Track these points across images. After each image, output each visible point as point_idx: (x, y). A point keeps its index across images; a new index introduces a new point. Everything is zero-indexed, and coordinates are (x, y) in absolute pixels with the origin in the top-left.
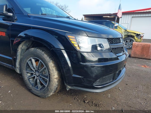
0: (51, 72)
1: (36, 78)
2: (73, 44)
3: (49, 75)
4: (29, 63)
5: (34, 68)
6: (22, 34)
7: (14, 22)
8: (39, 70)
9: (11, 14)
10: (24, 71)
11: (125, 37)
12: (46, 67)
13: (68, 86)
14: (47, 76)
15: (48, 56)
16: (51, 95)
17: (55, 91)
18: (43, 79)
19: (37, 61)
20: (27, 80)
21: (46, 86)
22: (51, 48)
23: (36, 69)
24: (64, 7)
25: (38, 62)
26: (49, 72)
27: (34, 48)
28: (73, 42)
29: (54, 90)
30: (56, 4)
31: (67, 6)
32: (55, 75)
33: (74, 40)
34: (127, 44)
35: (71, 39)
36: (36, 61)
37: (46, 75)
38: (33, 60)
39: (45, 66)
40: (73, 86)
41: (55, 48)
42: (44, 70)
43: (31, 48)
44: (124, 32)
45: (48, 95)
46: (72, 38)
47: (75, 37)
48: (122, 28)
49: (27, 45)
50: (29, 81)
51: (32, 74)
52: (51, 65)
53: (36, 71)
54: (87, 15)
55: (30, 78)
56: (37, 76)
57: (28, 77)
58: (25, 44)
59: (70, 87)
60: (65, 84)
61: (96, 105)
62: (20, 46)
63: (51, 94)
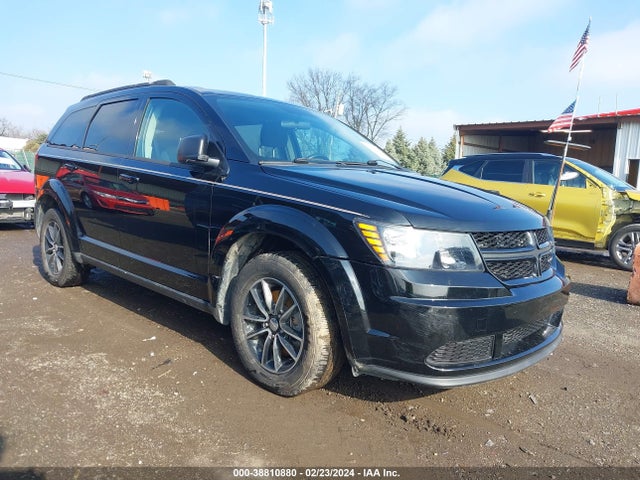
0: (312, 319)
1: (269, 337)
2: (371, 246)
3: (307, 326)
4: (255, 293)
5: (267, 309)
6: (240, 216)
7: (220, 181)
8: (280, 313)
9: (216, 161)
10: (238, 316)
11: (621, 220)
12: (300, 304)
13: (357, 363)
14: (299, 330)
15: (307, 274)
16: (309, 385)
17: (320, 377)
18: (291, 340)
19: (275, 288)
20: (245, 343)
21: (296, 359)
22: (315, 253)
23: (271, 312)
24: (380, 91)
25: (277, 292)
26: (306, 318)
27: (270, 255)
28: (371, 241)
29: (317, 372)
30: (349, 82)
31: (394, 90)
32: (320, 328)
33: (374, 235)
34: (627, 252)
35: (365, 233)
36: (273, 290)
37: (298, 328)
38: (266, 287)
39: (297, 304)
40: (368, 363)
41: (326, 255)
42: (292, 316)
43: (261, 253)
44: (613, 202)
45: (300, 385)
46: (368, 230)
47: (378, 227)
48: (604, 186)
49: (253, 244)
50: (250, 345)
51: (259, 326)
52: (312, 300)
53: (270, 315)
54: (469, 126)
55: (252, 339)
56: (274, 333)
57: (248, 335)
58: (247, 241)
59: (360, 366)
60: (349, 356)
61: (438, 430)
62: (235, 248)
63: (310, 382)
